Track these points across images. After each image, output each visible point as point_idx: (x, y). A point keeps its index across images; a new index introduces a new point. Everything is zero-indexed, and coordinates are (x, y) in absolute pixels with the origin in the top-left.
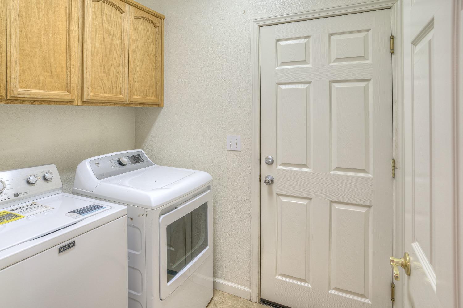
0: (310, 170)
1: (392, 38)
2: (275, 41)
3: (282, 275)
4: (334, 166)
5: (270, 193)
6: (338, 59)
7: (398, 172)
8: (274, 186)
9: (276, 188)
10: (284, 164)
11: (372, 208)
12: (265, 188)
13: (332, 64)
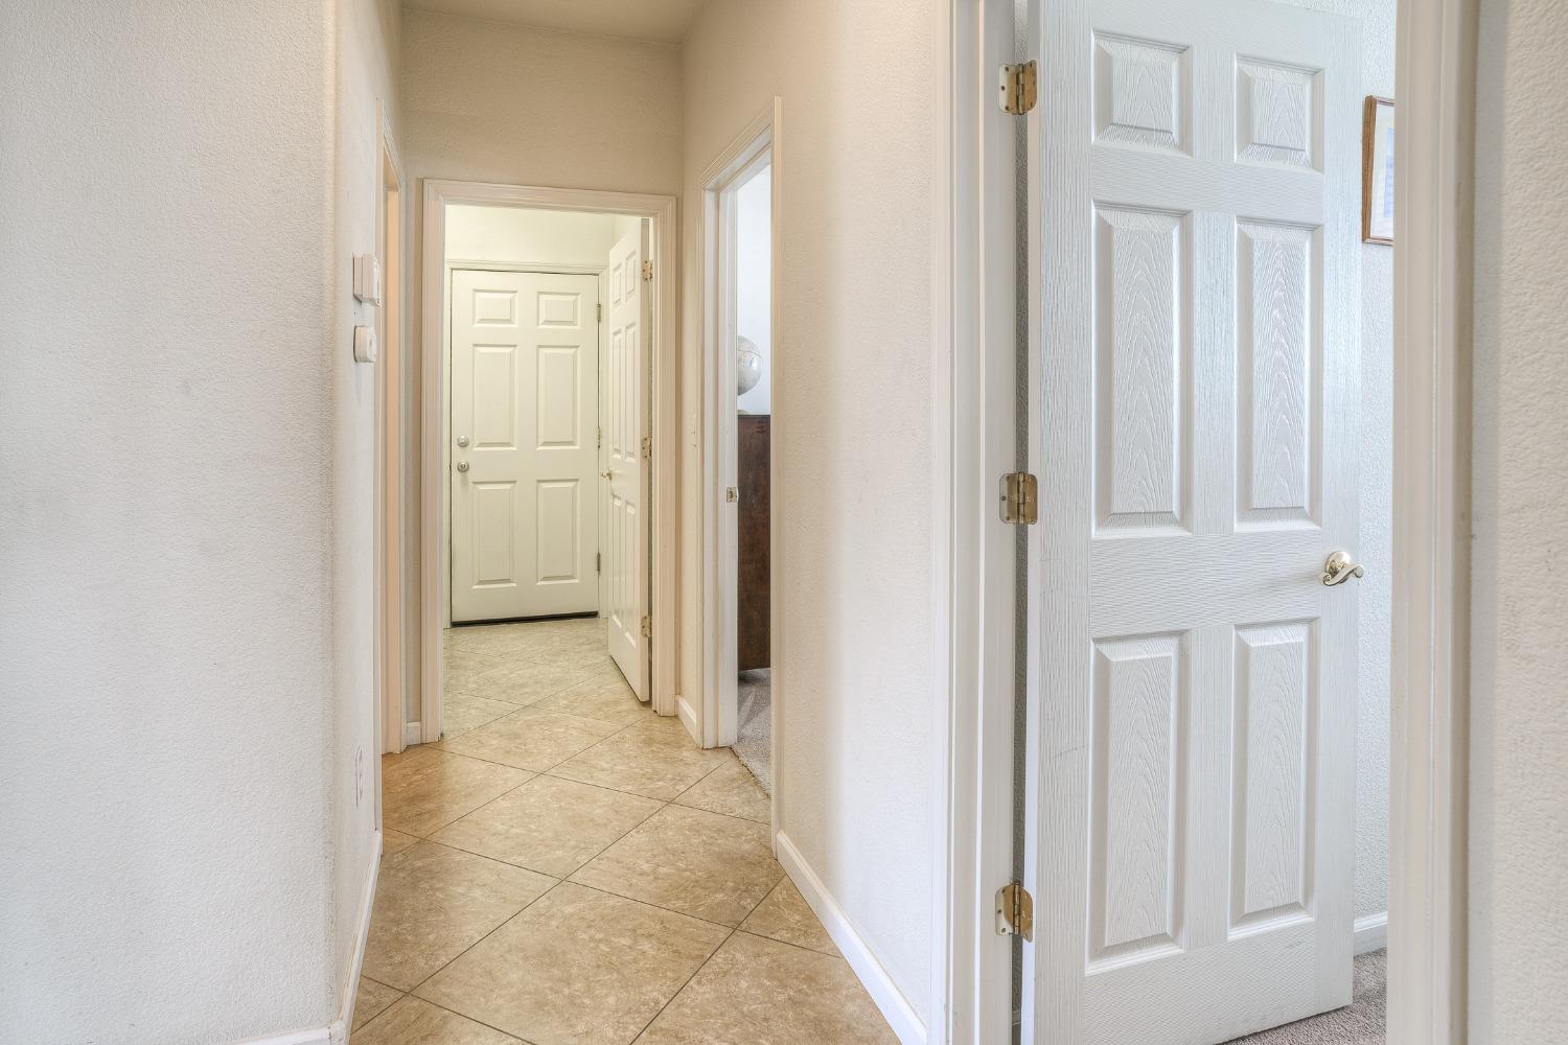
0: (514, 449)
1: (599, 306)
2: (471, 291)
3: (481, 582)
4: (541, 440)
5: (465, 482)
6: (547, 322)
7: (603, 441)
8: (469, 474)
9: (472, 475)
10: (482, 445)
11: (580, 482)
12: (457, 476)
13: (541, 327)
